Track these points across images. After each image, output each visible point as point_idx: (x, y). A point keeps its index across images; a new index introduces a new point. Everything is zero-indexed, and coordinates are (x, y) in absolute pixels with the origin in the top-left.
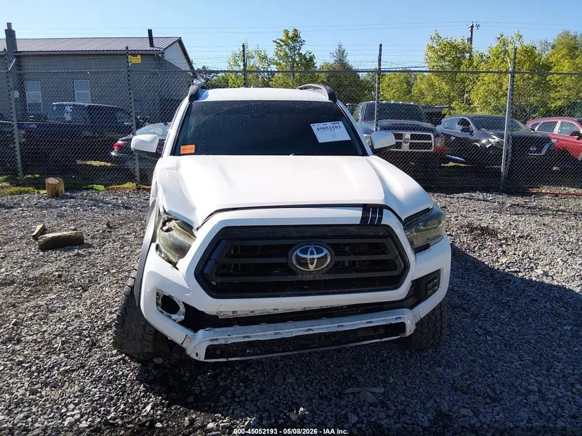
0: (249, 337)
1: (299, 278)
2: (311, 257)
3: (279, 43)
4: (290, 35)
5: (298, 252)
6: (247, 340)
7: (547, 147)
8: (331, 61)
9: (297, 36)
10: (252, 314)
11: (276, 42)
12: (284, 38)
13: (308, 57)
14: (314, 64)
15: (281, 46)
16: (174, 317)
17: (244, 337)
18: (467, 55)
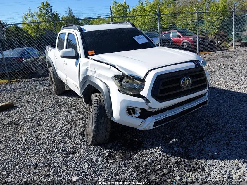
0: (167, 116)
1: (183, 90)
2: (186, 81)
3: (40, 9)
4: (45, 4)
5: (182, 80)
6: (167, 117)
7: (171, 42)
8: (66, 15)
9: (48, 5)
10: (163, 108)
11: (38, 8)
12: (42, 6)
13: (55, 14)
14: (59, 17)
15: (41, 10)
16: (135, 115)
17: (165, 116)
18: (128, 10)
